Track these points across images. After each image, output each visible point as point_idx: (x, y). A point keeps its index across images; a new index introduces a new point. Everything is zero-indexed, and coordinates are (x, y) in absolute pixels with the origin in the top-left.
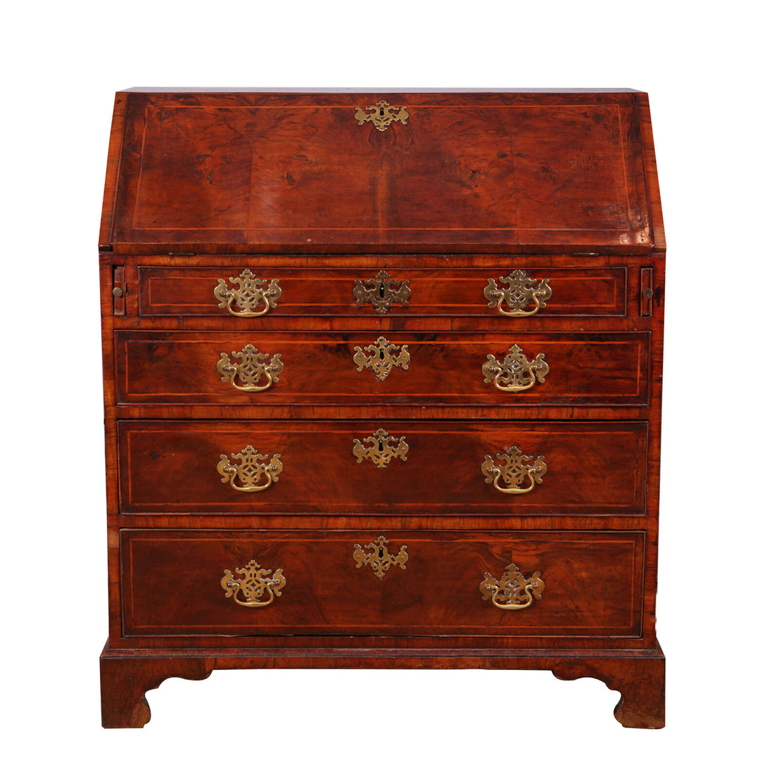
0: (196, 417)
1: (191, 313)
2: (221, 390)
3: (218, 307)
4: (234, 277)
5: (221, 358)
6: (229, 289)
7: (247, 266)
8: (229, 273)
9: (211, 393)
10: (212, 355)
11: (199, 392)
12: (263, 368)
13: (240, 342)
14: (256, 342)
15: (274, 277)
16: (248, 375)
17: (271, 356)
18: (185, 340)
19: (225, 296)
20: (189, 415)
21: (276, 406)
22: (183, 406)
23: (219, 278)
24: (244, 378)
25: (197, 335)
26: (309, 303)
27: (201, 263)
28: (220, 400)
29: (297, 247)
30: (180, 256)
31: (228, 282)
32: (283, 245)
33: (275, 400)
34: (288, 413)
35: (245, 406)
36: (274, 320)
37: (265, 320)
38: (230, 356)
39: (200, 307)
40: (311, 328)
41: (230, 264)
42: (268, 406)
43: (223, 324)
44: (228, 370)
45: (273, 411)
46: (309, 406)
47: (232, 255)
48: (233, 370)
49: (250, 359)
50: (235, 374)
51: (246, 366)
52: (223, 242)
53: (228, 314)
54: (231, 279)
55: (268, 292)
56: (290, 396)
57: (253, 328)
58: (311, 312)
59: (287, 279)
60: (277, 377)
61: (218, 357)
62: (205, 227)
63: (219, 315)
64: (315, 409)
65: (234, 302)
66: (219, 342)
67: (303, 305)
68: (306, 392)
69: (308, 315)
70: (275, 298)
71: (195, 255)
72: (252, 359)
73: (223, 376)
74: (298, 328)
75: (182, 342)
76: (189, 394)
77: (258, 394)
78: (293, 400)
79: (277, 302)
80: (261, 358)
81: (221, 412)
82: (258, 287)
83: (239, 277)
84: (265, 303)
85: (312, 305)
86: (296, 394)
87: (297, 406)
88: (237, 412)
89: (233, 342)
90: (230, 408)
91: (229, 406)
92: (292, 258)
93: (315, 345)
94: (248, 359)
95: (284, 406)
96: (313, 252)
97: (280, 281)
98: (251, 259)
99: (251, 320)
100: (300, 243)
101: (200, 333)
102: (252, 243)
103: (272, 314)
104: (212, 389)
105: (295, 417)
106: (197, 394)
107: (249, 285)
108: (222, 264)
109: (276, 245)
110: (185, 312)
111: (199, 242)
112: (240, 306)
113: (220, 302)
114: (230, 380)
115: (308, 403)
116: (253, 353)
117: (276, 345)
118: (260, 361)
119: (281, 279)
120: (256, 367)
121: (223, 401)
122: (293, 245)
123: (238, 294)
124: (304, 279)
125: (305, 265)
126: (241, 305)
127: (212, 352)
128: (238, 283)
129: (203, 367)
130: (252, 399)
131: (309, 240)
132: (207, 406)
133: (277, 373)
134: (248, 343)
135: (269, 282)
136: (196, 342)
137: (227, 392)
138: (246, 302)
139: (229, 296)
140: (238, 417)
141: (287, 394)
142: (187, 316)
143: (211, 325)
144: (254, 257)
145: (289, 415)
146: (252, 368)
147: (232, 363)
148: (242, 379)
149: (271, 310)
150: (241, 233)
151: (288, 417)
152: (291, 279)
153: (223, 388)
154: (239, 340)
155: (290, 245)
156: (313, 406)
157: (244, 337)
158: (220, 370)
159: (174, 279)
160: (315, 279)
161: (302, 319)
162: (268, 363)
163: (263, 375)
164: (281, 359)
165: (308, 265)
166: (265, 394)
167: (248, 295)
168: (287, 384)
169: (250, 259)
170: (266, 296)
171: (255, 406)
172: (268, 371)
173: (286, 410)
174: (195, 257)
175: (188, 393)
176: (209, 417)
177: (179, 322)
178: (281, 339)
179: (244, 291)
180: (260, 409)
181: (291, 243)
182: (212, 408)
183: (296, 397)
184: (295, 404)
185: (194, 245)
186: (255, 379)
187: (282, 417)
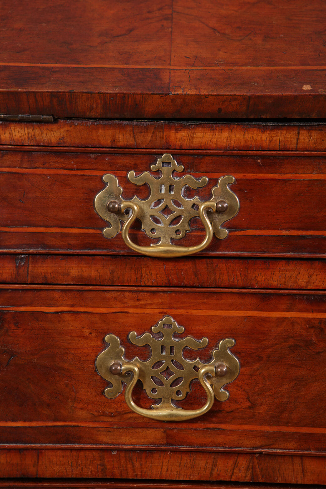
0: (47, 475)
1: (45, 246)
2: (104, 414)
3: (102, 234)
4: (139, 171)
5: (105, 345)
6: (128, 196)
7: (168, 148)
8: (128, 161)
9: (85, 420)
10: (86, 338)
11: (56, 420)
12: (196, 368)
13: (147, 311)
14: (182, 312)
15: (224, 173)
16: (162, 384)
17: (214, 342)
18: (31, 305)
19: (118, 212)
20: (32, 470)
21: (222, 453)
22: (20, 450)
23: (106, 171)
24: (154, 390)
25: (56, 295)
26: (298, 229)
27: (68, 140)
28: (102, 438)
29: (280, 101)
30: (22, 121)
31: (124, 181)
32: (250, 97)
33: (220, 439)
34: (247, 469)
35: (153, 451)
36: (223, 266)
37: (202, 265)
38: (126, 342)
39: (64, 236)
40: (303, 285)
41: (131, 142)
42: (203, 452)
43: (112, 272)
44: (120, 373)
45: (214, 466)
46: (292, 456)
47: (135, 123)
48: (130, 373)
49: (168, 348)
50: (135, 381)
51: (159, 364)
52: (117, 91)
53: (122, 252)
54: (131, 174)
55: (212, 203)
56: (251, 431)
57: (175, 281)
58: (302, 249)
59: (252, 176)
60: (226, 388)
61: (99, 344)
62: (78, 62)
63: (104, 252)
64: (307, 462)
65: (137, 224)
66: (103, 310)
67: (285, 233)
68: (286, 424)
69: (296, 255)
70: (225, 218)
71: (56, 121)
72: (172, 348)
73: (108, 384)
74: (274, 283)
75: (23, 309)
76: (34, 424)
77: (182, 426)
78: (259, 442)
79: (229, 226)
80: (190, 347)
81: (103, 465)
82: (190, 193)
83: (150, 170)
84: (203, 229)
85: (305, 233)
86: (267, 428)
87: (268, 455)
88: (137, 464)
89: (131, 310)
90: (123, 454)
91: (119, 450)
92: (264, 129)
93: (308, 321)
94: (163, 348)
95: (239, 454)
96: (314, 116)
97: (236, 180)
98: (177, 131)
99: (171, 265)
100: (288, 93)
101: (63, 291)
102: (180, 92)
103: (219, 253)
104: (84, 414)
105: (261, 480)
106: (50, 424)
107: (171, 188)
108: (114, 141)
109: (234, 98)
110: (30, 246)
111: (63, 89)
112: (148, 233)
113: (108, 224)
114: (123, 394)
115: (291, 447)
116: (176, 335)
117: (224, 318)
118: (189, 353)
119: (240, 176)
120: (179, 366)
121: (106, 439)
122: (270, 97)
123: (145, 208)
124: (288, 176)
125: (294, 145)
126: (152, 230)
127: (87, 332)
128: (145, 184)
129: (66, 366)
130: (168, 436)
131: (307, 87)
132: (72, 450)
133: (225, 381)
134: (164, 314)
135: (214, 182)
136: (53, 309)
137: (116, 420)
138: (161, 225)
139: (127, 212)
140: (138, 475)
141: (246, 427)
142: (33, 254)
143: (85, 274)
144: (184, 127)
145: (249, 474)
146: (173, 368)
147: (129, 356)
148: (149, 392)
149: (216, 242)
150: (156, 74)
151: (247, 480)
152: (260, 176)
153: (108, 411)
154: (144, 306)
155: (264, 97)
156: (302, 456)
157: (157, 300)
158: (103, 373)
159: (10, 173)
160: (315, 176)
161: (282, 264)
162: (207, 359)
163: (196, 384)
164: (235, 351)
165: (300, 146)
166: (200, 425)
167: (166, 210)
168: (247, 404)
169: (172, 134)
170: (209, 212)
171: (175, 451)
172: (207, 375)
173: (243, 462)
174: (54, 127)
175: (30, 420)
176: (76, 474)
177: (19, 267)
178: (237, 308)
179: (159, 201)
180: (186, 458)
181: (268, 92)
182: (82, 454)
183: (265, 435)
184: (264, 451)
185: (53, 95)
186: (178, 393)
187: (233, 479)
